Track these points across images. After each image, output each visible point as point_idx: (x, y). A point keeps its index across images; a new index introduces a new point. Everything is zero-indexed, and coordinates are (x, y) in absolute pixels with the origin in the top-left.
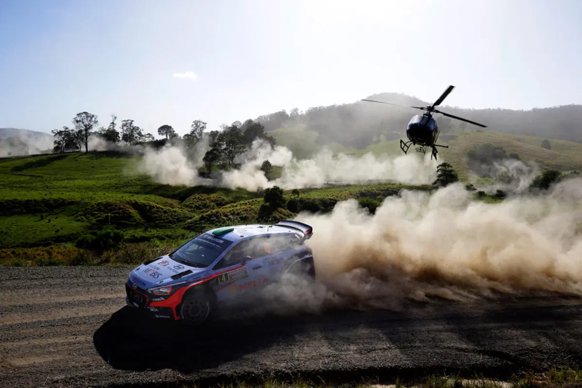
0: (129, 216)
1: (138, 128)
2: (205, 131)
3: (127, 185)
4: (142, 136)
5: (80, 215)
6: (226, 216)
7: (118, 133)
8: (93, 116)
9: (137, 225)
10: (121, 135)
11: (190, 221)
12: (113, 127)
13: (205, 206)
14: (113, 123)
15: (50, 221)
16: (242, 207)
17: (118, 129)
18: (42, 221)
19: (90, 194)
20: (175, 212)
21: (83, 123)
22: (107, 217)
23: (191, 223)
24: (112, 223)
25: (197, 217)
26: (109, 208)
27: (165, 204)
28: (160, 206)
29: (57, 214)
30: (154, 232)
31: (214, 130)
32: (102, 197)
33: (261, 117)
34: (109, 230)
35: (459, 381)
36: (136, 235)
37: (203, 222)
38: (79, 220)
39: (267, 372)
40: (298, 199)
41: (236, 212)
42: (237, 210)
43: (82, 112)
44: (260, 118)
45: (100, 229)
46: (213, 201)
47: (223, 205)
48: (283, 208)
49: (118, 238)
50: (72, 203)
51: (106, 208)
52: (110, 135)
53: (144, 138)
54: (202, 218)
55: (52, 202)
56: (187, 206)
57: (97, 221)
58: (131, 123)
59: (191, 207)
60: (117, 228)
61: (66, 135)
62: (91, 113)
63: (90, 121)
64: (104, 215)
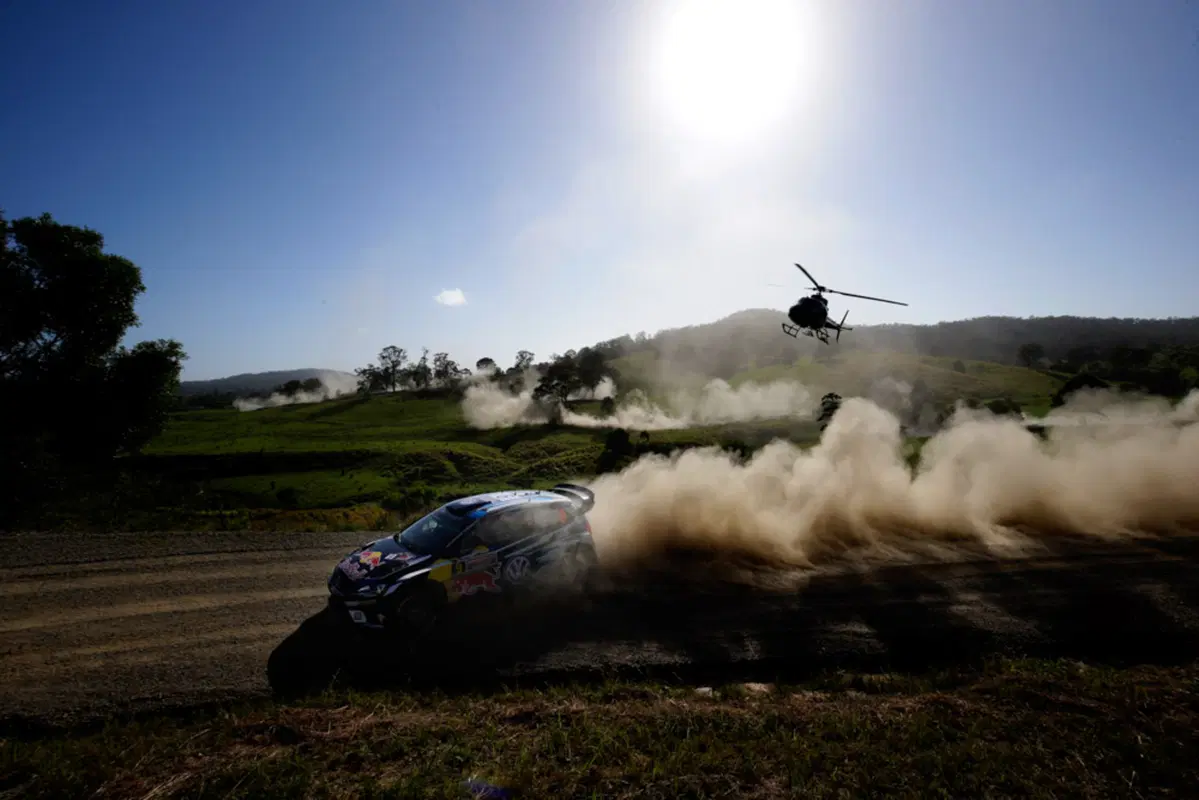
0: (442, 469)
1: (453, 363)
2: (533, 363)
4: (458, 371)
5: (387, 469)
6: (561, 468)
7: (430, 370)
8: (401, 350)
9: (452, 480)
10: (433, 372)
11: (515, 473)
12: (425, 362)
13: (534, 455)
14: (424, 358)
15: (351, 476)
16: (579, 455)
17: (430, 364)
18: (343, 477)
19: (398, 443)
20: (497, 462)
21: (390, 359)
22: (417, 470)
23: (517, 476)
24: (423, 479)
25: (524, 468)
26: (419, 459)
27: (486, 453)
28: (480, 456)
29: (360, 467)
30: (472, 488)
31: (543, 361)
32: (411, 446)
33: (600, 344)
34: (419, 487)
35: (859, 676)
36: (452, 493)
37: (531, 474)
38: (385, 475)
39: (607, 667)
40: (649, 443)
41: (572, 462)
42: (572, 459)
43: (388, 346)
44: (599, 346)
45: (409, 485)
46: (543, 449)
47: (556, 453)
48: (630, 455)
49: (429, 496)
50: (377, 455)
51: (416, 460)
52: (420, 373)
53: (460, 374)
56: (512, 456)
57: (406, 476)
58: (445, 357)
59: (517, 457)
60: (429, 484)
61: (370, 374)
62: (399, 346)
63: (398, 356)
64: (413, 469)
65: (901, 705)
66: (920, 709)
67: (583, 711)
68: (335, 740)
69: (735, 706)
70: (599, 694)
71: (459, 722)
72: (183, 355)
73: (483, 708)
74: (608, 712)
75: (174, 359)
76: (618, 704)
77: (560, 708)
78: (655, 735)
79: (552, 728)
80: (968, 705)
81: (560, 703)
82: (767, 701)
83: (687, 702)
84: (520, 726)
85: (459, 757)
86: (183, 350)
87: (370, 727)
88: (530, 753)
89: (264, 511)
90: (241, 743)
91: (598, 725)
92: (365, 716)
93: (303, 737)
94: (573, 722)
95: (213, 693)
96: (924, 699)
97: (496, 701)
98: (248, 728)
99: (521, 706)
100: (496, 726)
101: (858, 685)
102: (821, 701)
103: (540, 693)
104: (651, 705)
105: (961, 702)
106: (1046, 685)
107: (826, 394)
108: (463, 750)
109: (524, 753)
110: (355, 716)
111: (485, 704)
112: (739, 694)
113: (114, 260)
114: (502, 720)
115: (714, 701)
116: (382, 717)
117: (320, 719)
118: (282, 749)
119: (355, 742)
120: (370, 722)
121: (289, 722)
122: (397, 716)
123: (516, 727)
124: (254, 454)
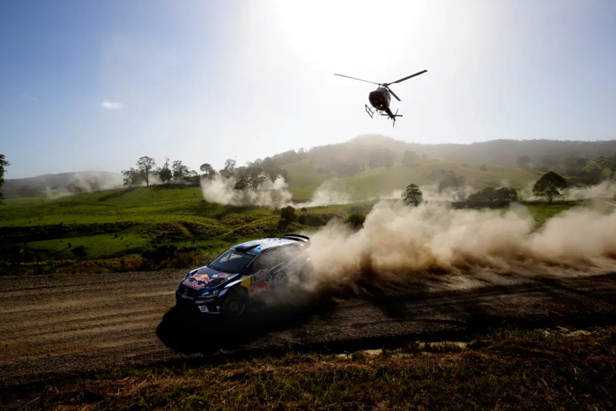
0: (180, 233)
1: (185, 167)
2: (235, 167)
3: (178, 209)
4: (189, 172)
5: (144, 233)
6: (253, 229)
7: (170, 171)
8: (152, 159)
9: (187, 239)
10: (172, 173)
11: (226, 234)
12: (167, 166)
13: (237, 223)
14: (166, 164)
15: (122, 238)
16: (265, 222)
17: (171, 168)
18: (116, 239)
19: (151, 217)
20: (215, 228)
21: (145, 164)
22: (164, 234)
23: (227, 236)
24: (168, 238)
25: (231, 231)
26: (165, 227)
27: (207, 222)
28: (204, 224)
29: (127, 233)
30: (199, 243)
31: (242, 166)
32: (160, 219)
34: (166, 244)
35: (428, 343)
36: (187, 247)
37: (236, 234)
38: (143, 237)
39: (286, 344)
40: (307, 214)
41: (261, 226)
42: (261, 225)
43: (144, 156)
44: (276, 156)
45: (159, 242)
46: (243, 219)
47: (251, 221)
48: (295, 222)
49: (173, 248)
50: (137, 224)
51: (163, 227)
52: (165, 174)
53: (190, 174)
54: (235, 232)
55: (123, 224)
56: (223, 223)
57: (157, 237)
58: (180, 163)
59: (226, 224)
60: (172, 242)
61: (132, 174)
62: (150, 157)
63: (150, 163)
64: (162, 232)
65: (451, 358)
66: (462, 360)
67: (273, 371)
68: (122, 398)
69: (360, 363)
71: (199, 382)
72: (6, 163)
73: (214, 373)
74: (287, 371)
76: (293, 366)
77: (261, 369)
78: (315, 382)
79: (255, 382)
80: (487, 357)
81: (259, 367)
82: (378, 360)
83: (333, 363)
84: (236, 381)
85: (200, 402)
87: (144, 389)
88: (243, 397)
89: (64, 261)
90: (62, 404)
91: (283, 378)
92: (141, 382)
93: (102, 398)
94: (268, 378)
95: (40, 375)
96: (463, 354)
97: (221, 368)
98: (66, 395)
99: (236, 371)
100: (222, 383)
101: (427, 348)
102: (408, 358)
103: (248, 362)
104: (313, 366)
105: (483, 355)
106: (527, 344)
107: (409, 184)
108: (203, 397)
109: (240, 396)
110: (134, 383)
111: (215, 371)
112: (362, 357)
114: (226, 379)
115: (348, 361)
116: (152, 382)
117: (112, 386)
118: (89, 405)
119: (136, 398)
120: (144, 385)
121: (92, 389)
122: (161, 381)
123: (234, 383)
124: (57, 226)
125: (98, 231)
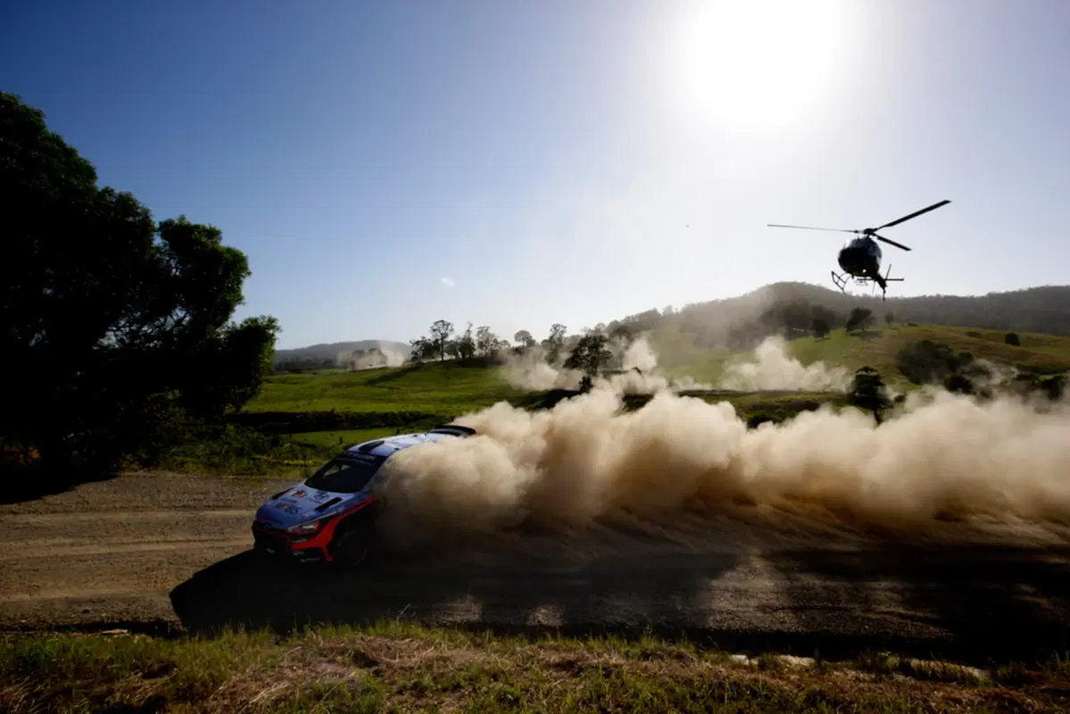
1: (493, 336)
2: (565, 335)
4: (498, 343)
7: (473, 341)
8: (449, 324)
10: (476, 343)
12: (469, 335)
14: (468, 331)
17: (475, 338)
19: (445, 406)
21: (440, 331)
31: (574, 334)
35: (906, 660)
43: (438, 320)
52: (466, 346)
53: (500, 345)
58: (487, 330)
61: (423, 345)
62: (447, 320)
63: (447, 329)
65: (957, 695)
66: (980, 703)
67: (622, 665)
68: (402, 668)
69: (773, 676)
70: (637, 651)
71: (507, 663)
72: (278, 329)
74: (646, 669)
75: (271, 332)
76: (655, 662)
77: (601, 660)
78: (693, 697)
79: (593, 678)
80: (1038, 705)
81: (600, 656)
82: (807, 675)
83: (723, 667)
84: (564, 673)
85: (510, 696)
86: (278, 324)
87: (431, 660)
88: (574, 700)
90: (326, 662)
91: (638, 680)
92: (427, 650)
93: (376, 663)
94: (613, 676)
96: (984, 692)
97: (540, 647)
98: (332, 650)
99: (563, 655)
100: (542, 671)
101: (905, 669)
102: (864, 681)
103: (582, 645)
104: (688, 666)
105: (1029, 700)
107: (860, 367)
108: (512, 689)
109: (569, 699)
110: (418, 648)
111: (531, 649)
112: (776, 665)
113: (229, 250)
114: (548, 666)
115: (750, 669)
116: (441, 652)
117: (389, 648)
118: (359, 670)
119: (419, 671)
120: (430, 654)
121: (364, 648)
122: (454, 652)
123: (559, 674)
124: (327, 413)
125: (377, 423)
